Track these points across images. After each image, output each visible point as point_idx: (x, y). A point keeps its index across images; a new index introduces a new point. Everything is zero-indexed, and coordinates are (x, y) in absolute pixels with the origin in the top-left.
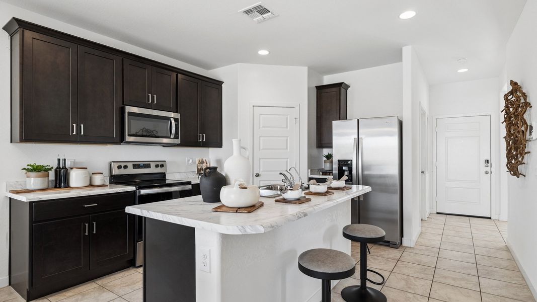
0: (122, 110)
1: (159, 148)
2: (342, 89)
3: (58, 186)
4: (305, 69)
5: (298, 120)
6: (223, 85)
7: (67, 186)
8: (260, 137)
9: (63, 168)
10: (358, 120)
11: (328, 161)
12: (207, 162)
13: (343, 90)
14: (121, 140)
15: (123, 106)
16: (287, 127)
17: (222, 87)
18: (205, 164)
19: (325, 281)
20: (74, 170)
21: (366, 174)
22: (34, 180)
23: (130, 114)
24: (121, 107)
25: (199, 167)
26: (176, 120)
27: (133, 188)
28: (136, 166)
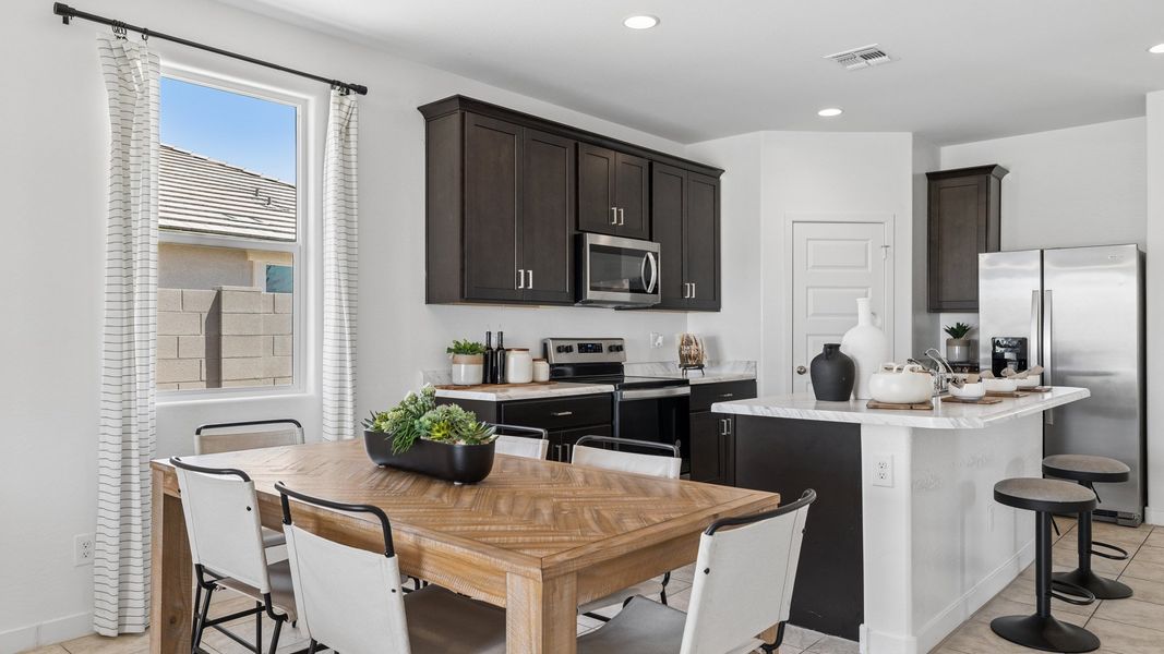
0: (578, 242)
1: (610, 312)
2: (992, 178)
3: (489, 380)
4: (908, 137)
5: (890, 250)
6: (723, 178)
7: (504, 382)
8: (807, 288)
9: (499, 349)
10: (1042, 252)
11: (957, 341)
12: (698, 341)
13: (993, 180)
14: (576, 297)
15: (577, 233)
16: (866, 266)
17: (719, 182)
18: (693, 347)
19: (1043, 514)
20: (513, 352)
21: (1062, 372)
22: (465, 368)
23: (594, 248)
24: (575, 235)
25: (684, 353)
26: (655, 255)
27: (609, 388)
28: (583, 348)
